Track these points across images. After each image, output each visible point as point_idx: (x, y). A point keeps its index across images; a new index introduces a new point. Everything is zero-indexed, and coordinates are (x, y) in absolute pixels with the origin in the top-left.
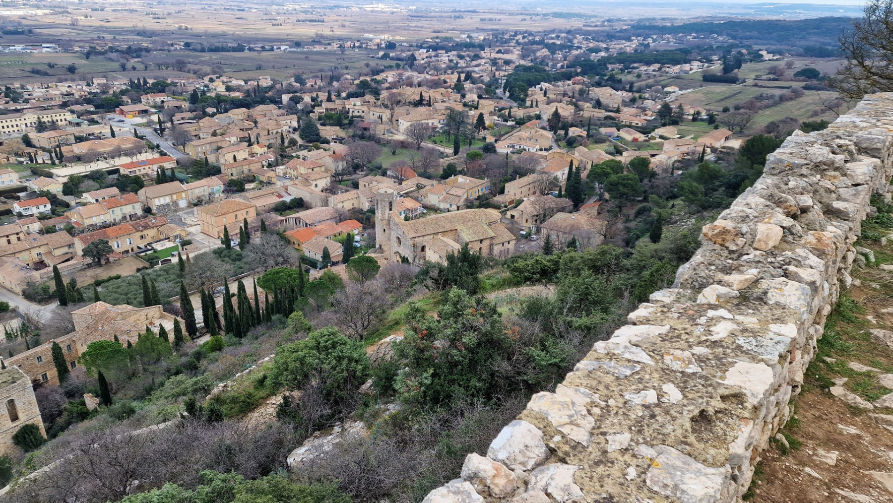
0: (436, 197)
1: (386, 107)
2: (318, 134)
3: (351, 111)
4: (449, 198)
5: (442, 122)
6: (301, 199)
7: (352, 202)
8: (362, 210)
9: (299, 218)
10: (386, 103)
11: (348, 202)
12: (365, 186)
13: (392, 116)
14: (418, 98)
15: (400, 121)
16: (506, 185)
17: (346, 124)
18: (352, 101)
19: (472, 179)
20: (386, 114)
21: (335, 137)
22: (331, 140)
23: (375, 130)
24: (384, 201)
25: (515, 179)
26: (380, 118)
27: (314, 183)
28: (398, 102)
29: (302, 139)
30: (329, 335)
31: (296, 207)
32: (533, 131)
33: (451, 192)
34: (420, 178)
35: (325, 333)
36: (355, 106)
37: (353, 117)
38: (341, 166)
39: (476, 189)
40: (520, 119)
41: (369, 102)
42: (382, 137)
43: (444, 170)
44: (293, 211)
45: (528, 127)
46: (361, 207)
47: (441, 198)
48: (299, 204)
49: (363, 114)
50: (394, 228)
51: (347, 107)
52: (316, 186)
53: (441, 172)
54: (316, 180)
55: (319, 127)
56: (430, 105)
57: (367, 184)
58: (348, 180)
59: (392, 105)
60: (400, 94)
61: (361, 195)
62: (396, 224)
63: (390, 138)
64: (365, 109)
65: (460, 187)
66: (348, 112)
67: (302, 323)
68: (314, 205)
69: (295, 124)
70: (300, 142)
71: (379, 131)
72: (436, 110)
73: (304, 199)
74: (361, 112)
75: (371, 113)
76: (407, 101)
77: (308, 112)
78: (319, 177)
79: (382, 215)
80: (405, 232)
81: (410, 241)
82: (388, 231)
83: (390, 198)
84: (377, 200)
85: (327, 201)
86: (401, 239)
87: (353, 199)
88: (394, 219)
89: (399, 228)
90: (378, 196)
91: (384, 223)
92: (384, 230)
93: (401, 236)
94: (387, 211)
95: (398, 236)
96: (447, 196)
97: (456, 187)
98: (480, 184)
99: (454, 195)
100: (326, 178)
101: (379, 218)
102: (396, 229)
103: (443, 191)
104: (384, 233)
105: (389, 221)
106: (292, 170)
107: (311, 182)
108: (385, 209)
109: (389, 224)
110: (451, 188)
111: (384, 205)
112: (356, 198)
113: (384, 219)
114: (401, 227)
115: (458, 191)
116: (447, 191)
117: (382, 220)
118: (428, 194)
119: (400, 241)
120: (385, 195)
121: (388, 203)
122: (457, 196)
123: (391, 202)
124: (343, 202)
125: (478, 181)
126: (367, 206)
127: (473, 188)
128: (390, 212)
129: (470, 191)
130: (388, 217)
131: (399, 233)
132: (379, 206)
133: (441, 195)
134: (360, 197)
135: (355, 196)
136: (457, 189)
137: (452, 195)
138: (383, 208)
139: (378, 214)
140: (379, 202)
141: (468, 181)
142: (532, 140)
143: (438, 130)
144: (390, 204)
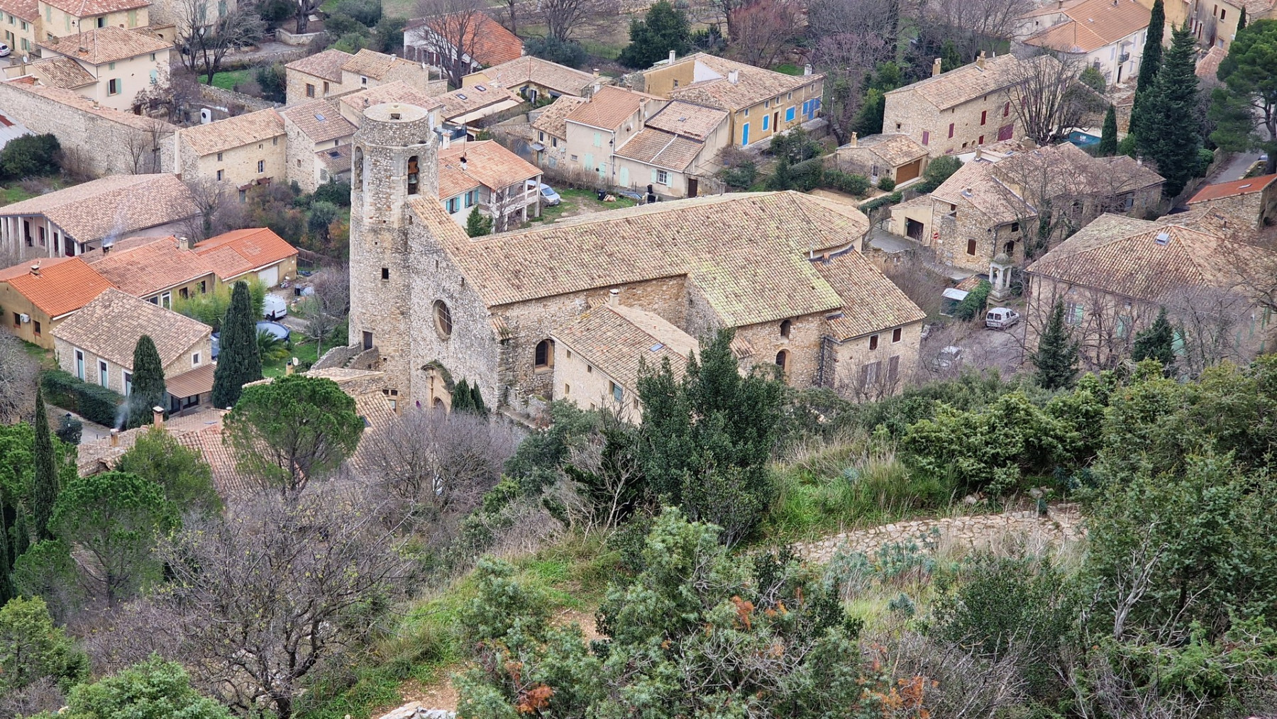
0: (600, 140)
4: (657, 146)
6: (50, 142)
7: (256, 154)
8: (296, 188)
9: (40, 217)
11: (242, 154)
12: (310, 90)
16: (892, 97)
19: (749, 69)
24: (382, 151)
25: (927, 75)
27: (105, 75)
30: (153, 698)
31: (28, 172)
33: (660, 122)
34: (536, 63)
35: (138, 686)
38: (215, 6)
39: (768, 112)
43: (636, 32)
44: (15, 188)
46: (295, 175)
47: (621, 145)
48: (43, 159)
50: (427, 263)
52: (113, 87)
53: (624, 39)
54: (111, 64)
57: (319, 86)
58: (243, 67)
61: (292, 130)
62: (432, 249)
65: (702, 99)
67: (44, 645)
68: (101, 164)
73: (64, 142)
78: (125, 52)
79: (379, 209)
80: (469, 281)
81: (488, 321)
82: (401, 275)
83: (412, 143)
84: (358, 149)
85: (156, 150)
86: (452, 312)
87: (260, 143)
88: (425, 227)
89: (444, 265)
90: (364, 134)
91: (385, 245)
92: (385, 273)
93: (451, 297)
94: (399, 194)
95: (439, 296)
96: (647, 139)
97: (684, 102)
98: (782, 90)
99: (674, 134)
100: (153, 55)
101: (367, 221)
102: (432, 269)
103: (631, 117)
104: (384, 284)
105: (406, 234)
106: (17, 22)
107: (92, 70)
108: (390, 188)
109: (404, 247)
110: (664, 104)
111: (385, 170)
112: (275, 139)
113: (384, 226)
114: (455, 260)
115: (693, 116)
116: (647, 116)
117: (375, 231)
118: (569, 128)
119: (449, 319)
120: (391, 128)
121: (403, 161)
122: (687, 138)
123: (414, 159)
124: (219, 156)
125: (775, 78)
126: (317, 175)
127: (754, 105)
128: (412, 198)
129: (741, 121)
130: (403, 219)
131: (446, 284)
132: (367, 175)
133: (620, 134)
134: (292, 134)
135: (270, 133)
136: (690, 111)
137: (668, 132)
138: (380, 181)
139: (362, 205)
140: (367, 157)
141: (733, 77)
144: (413, 164)
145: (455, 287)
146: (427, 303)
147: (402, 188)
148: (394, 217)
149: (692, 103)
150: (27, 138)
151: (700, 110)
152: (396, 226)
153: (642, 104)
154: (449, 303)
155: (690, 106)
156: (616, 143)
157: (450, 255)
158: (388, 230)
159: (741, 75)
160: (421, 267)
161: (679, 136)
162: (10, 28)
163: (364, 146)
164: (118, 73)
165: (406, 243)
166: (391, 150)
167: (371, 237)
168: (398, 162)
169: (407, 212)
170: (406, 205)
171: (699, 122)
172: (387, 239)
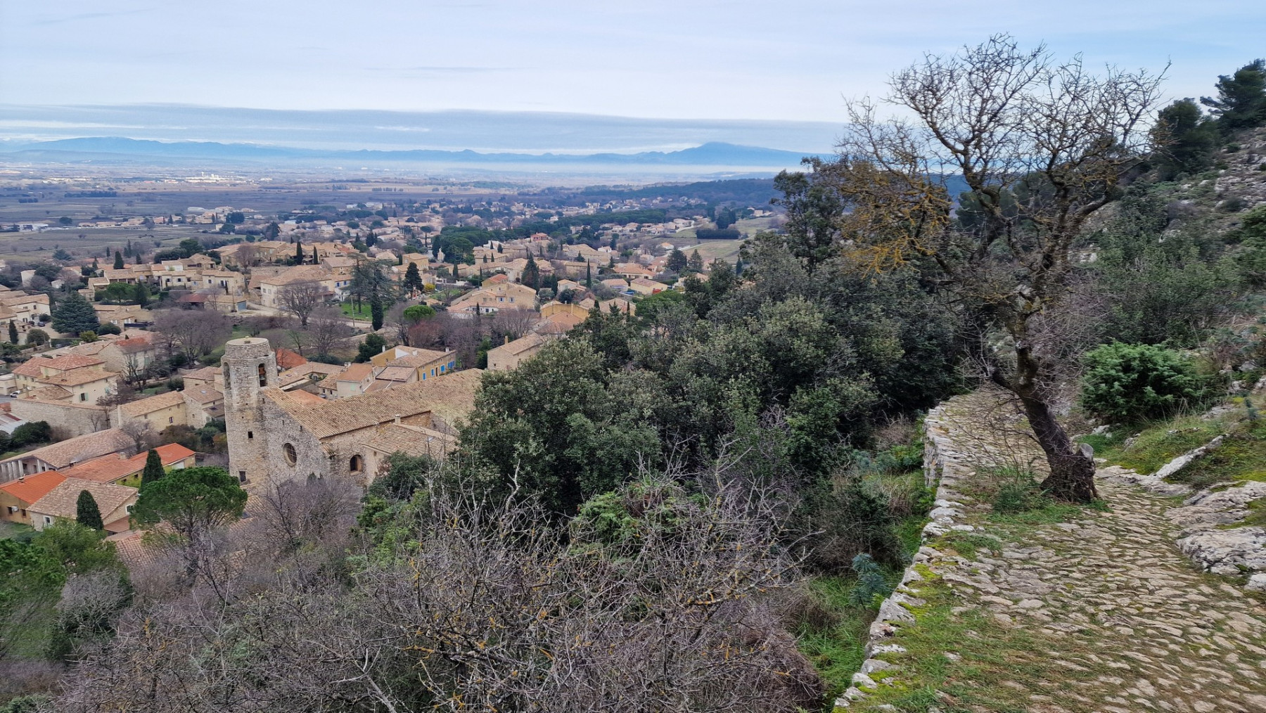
0: (354, 387)
1: (235, 269)
2: (93, 320)
3: (164, 279)
4: (383, 386)
5: (342, 284)
6: (44, 425)
7: (169, 414)
8: (192, 426)
9: (33, 459)
10: (233, 264)
11: (159, 414)
12: (197, 385)
13: (247, 283)
14: (294, 253)
15: (262, 287)
16: (489, 353)
17: (154, 301)
18: (166, 265)
19: (420, 350)
20: (235, 281)
21: (130, 322)
22: (121, 326)
23: (214, 304)
24: (242, 362)
25: (502, 343)
26: (224, 286)
27: (78, 392)
28: (257, 263)
29: (60, 331)
31: (28, 440)
32: (504, 287)
33: (383, 376)
34: (315, 364)
36: (173, 272)
37: (168, 289)
38: (141, 361)
39: (433, 367)
40: (475, 277)
41: (199, 265)
42: (231, 315)
43: (361, 348)
44: (21, 449)
45: (492, 284)
46: (191, 422)
47: (365, 388)
48: (40, 434)
49: (188, 284)
51: (156, 274)
52: (83, 397)
53: (356, 353)
54: (81, 385)
55: (97, 307)
56: (316, 263)
57: (202, 383)
58: (159, 383)
59: (245, 266)
60: (259, 249)
61: (188, 400)
62: (281, 414)
63: (245, 316)
64: (192, 273)
65: (401, 364)
66: (158, 284)
68: (74, 429)
69: (45, 309)
70: (53, 334)
71: (224, 303)
72: (330, 269)
73: (52, 424)
74: (184, 280)
75: (206, 280)
76: (274, 259)
77: (72, 287)
78: (90, 379)
79: (243, 397)
80: (306, 427)
81: (320, 447)
82: (261, 434)
83: (261, 356)
84: (226, 363)
85: (108, 420)
86: (296, 448)
87: (169, 408)
88: (274, 403)
89: (288, 422)
90: (229, 355)
91: (249, 418)
92: (250, 435)
93: (294, 439)
94: (255, 387)
95: (286, 442)
96: (378, 384)
97: (393, 366)
98: (439, 357)
99: (391, 380)
100: (106, 379)
101: (235, 405)
102: (281, 426)
103: (369, 375)
104: (250, 441)
105: (261, 410)
106: (29, 379)
107: (70, 390)
108: (248, 384)
109: (261, 418)
110: (384, 368)
111: (245, 373)
112: (178, 405)
113: (247, 407)
114: (295, 417)
115: (399, 372)
116: (377, 374)
117: (241, 411)
118: (338, 384)
119: (295, 453)
120: (246, 349)
121: (255, 367)
122: (398, 381)
123: (262, 366)
124: (146, 416)
125: (434, 353)
126: (204, 419)
127: (427, 364)
128: (263, 388)
129: (422, 371)
130: (258, 401)
131: (290, 433)
132: (233, 377)
133: (364, 383)
134: (188, 402)
135: (175, 403)
136: (396, 370)
137: (388, 380)
138: (242, 380)
139: (232, 396)
140: (232, 367)
141: (415, 353)
142: (504, 299)
143: (337, 297)
144: (262, 369)
145: (296, 433)
146: (279, 447)
147: (256, 383)
148: (253, 400)
149: (397, 366)
150: (29, 424)
151: (401, 369)
152: (255, 406)
153: (373, 368)
154: (293, 443)
155: (396, 368)
156: (363, 387)
157: (291, 415)
158: (250, 409)
159: (418, 353)
160: (273, 427)
161: (394, 381)
162: (25, 382)
163: (230, 361)
164: (85, 390)
165: (262, 415)
166: (247, 361)
167: (238, 414)
168: (252, 367)
169: (261, 397)
170: (260, 393)
171: (402, 374)
172: (249, 414)
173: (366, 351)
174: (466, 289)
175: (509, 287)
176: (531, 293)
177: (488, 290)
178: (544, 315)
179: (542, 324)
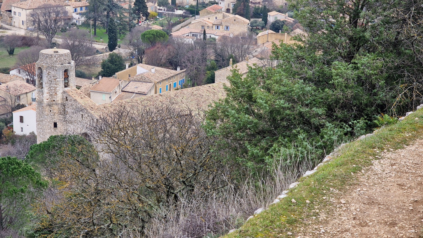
0: (105, 97)
4: (128, 98)
5: (79, 10)
19: (158, 68)
24: (52, 67)
25: (228, 65)
32: (220, 16)
33: (127, 89)
39: (167, 83)
40: (192, 6)
45: (209, 13)
50: (77, 117)
62: (81, 110)
65: (142, 80)
79: (51, 95)
82: (63, 125)
83: (65, 63)
84: (40, 68)
88: (75, 100)
89: (86, 115)
90: (42, 61)
91: (55, 111)
92: (55, 125)
94: (60, 87)
96: (123, 96)
97: (135, 81)
98: (172, 75)
99: (134, 93)
101: (45, 101)
102: (80, 119)
103: (116, 87)
104: (55, 130)
105: (64, 106)
108: (56, 84)
109: (64, 112)
110: (128, 82)
111: (53, 76)
113: (54, 102)
114: (92, 112)
115: (140, 86)
116: (122, 87)
117: (50, 105)
118: (92, 94)
120: (55, 57)
121: (62, 72)
122: (140, 94)
123: (66, 71)
125: (168, 71)
127: (163, 80)
128: (66, 89)
129: (159, 86)
130: (63, 99)
131: (88, 125)
132: (45, 79)
133: (113, 94)
136: (138, 84)
137: (131, 92)
138: (51, 82)
139: (43, 94)
140: (44, 71)
141: (153, 71)
142: (220, 27)
143: (75, 21)
144: (66, 73)
147: (62, 85)
148: (59, 98)
149: (139, 81)
151: (142, 83)
152: (60, 102)
153: (120, 82)
154: (89, 133)
155: (138, 82)
156: (112, 97)
157: (89, 110)
158: (56, 104)
159: (156, 70)
160: (73, 119)
161: (136, 93)
163: (43, 66)
165: (65, 110)
166: (56, 67)
167: (48, 108)
168: (59, 72)
169: (65, 96)
170: (64, 92)
171: (143, 87)
172: (56, 108)
173: (108, 68)
174: (184, 17)
175: (224, 17)
176: (244, 23)
177: (206, 19)
178: (260, 42)
179: (259, 50)
